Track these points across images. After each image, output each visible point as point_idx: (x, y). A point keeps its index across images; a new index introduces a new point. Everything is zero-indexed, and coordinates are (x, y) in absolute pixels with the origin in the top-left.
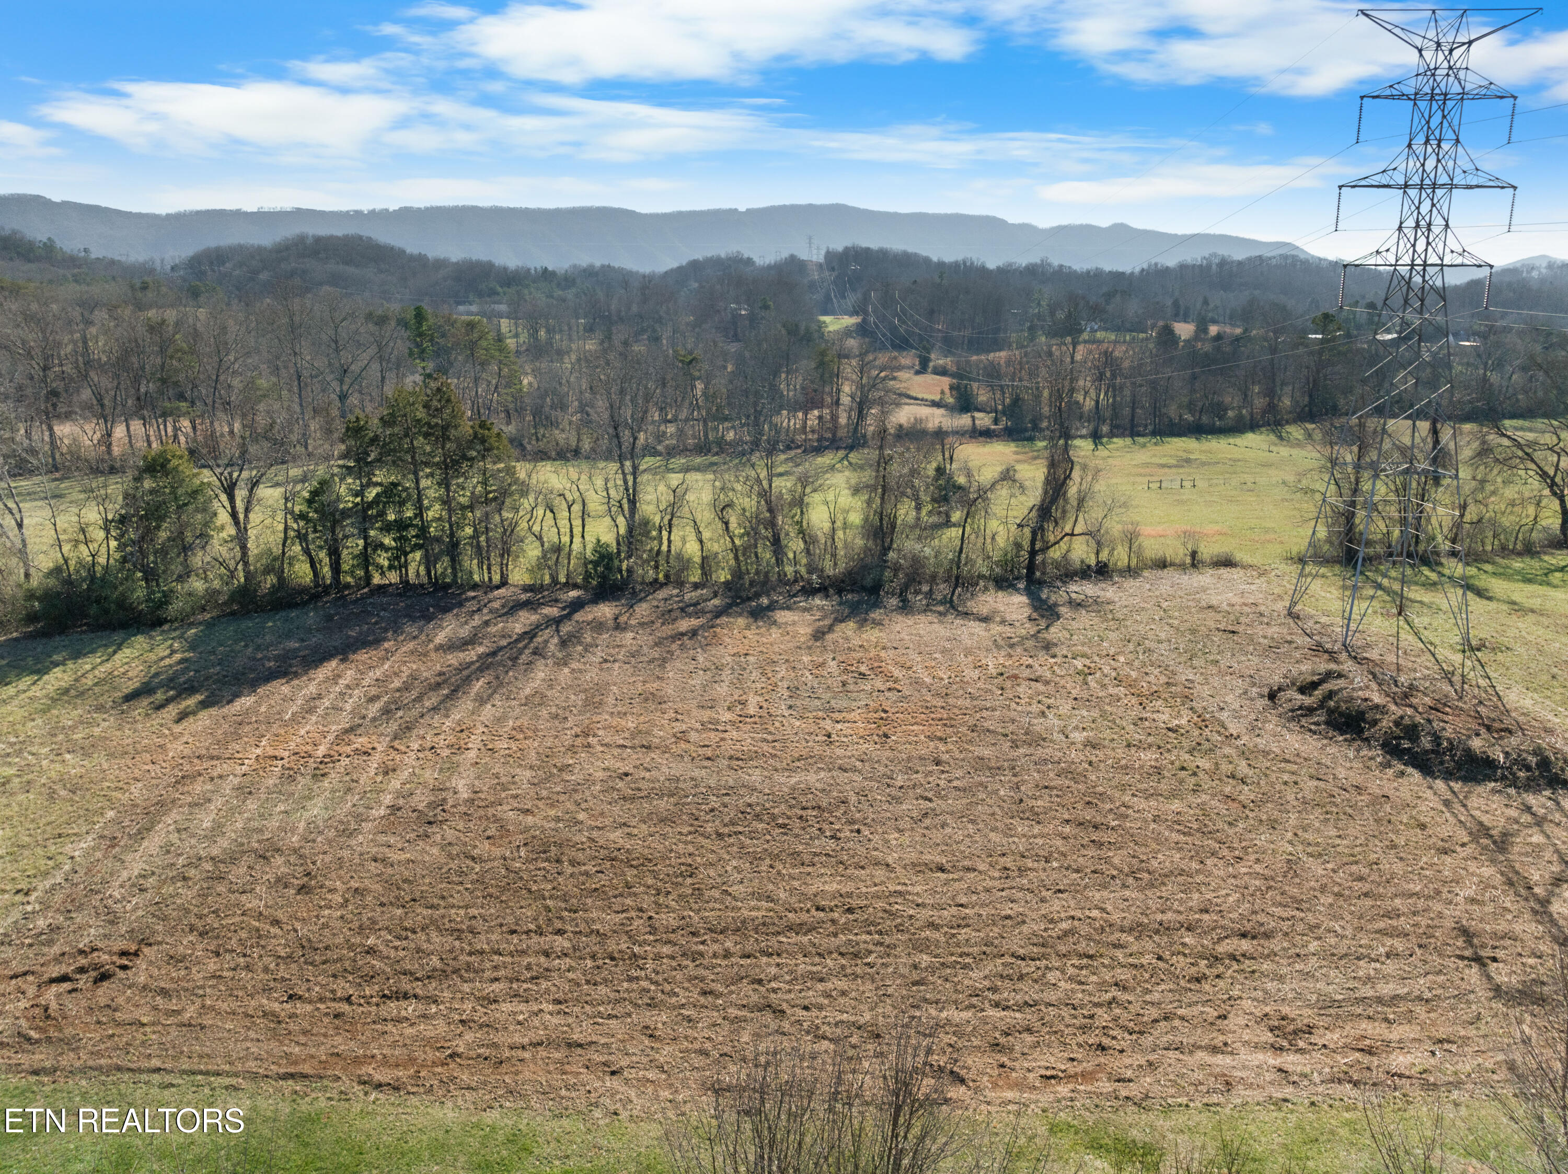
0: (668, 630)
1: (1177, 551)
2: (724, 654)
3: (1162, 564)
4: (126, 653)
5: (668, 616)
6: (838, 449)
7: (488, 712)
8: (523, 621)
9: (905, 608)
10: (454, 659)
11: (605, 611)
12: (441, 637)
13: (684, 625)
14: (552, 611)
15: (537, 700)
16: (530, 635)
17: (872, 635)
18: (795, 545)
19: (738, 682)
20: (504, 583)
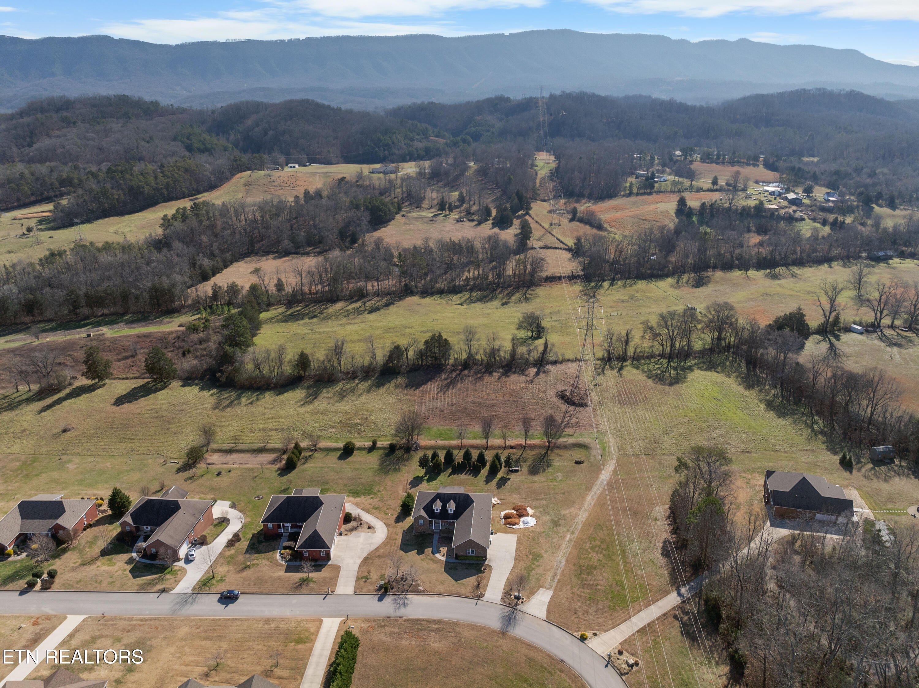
0: (476, 377)
1: (572, 357)
2: (485, 382)
3: (568, 360)
4: (399, 379)
5: (476, 373)
6: (524, 287)
7: (454, 391)
8: (454, 375)
9: (515, 373)
10: (446, 382)
11: (466, 372)
12: (443, 377)
13: (479, 375)
14: (458, 372)
15: (460, 389)
16: (456, 377)
17: (507, 379)
18: (497, 358)
19: (486, 387)
20: (448, 364)
